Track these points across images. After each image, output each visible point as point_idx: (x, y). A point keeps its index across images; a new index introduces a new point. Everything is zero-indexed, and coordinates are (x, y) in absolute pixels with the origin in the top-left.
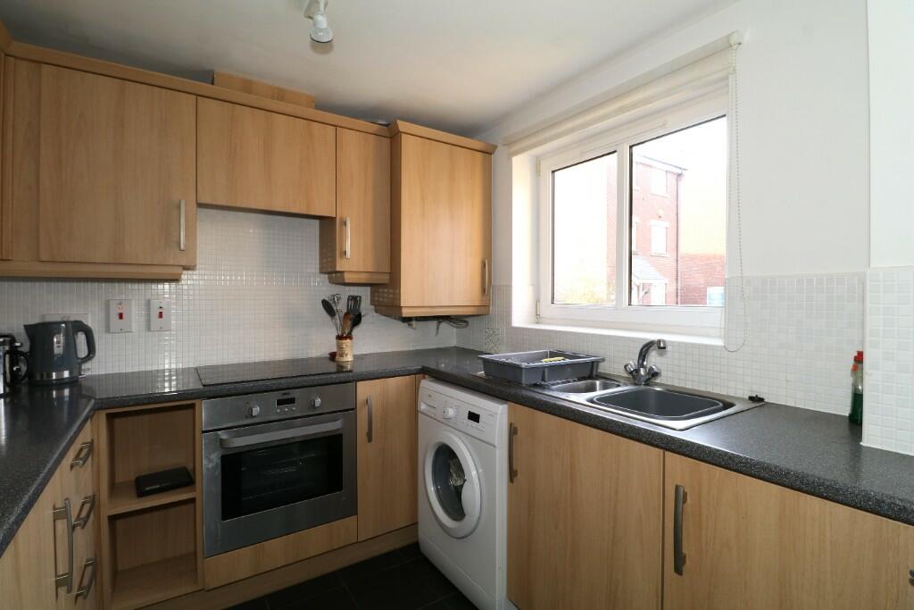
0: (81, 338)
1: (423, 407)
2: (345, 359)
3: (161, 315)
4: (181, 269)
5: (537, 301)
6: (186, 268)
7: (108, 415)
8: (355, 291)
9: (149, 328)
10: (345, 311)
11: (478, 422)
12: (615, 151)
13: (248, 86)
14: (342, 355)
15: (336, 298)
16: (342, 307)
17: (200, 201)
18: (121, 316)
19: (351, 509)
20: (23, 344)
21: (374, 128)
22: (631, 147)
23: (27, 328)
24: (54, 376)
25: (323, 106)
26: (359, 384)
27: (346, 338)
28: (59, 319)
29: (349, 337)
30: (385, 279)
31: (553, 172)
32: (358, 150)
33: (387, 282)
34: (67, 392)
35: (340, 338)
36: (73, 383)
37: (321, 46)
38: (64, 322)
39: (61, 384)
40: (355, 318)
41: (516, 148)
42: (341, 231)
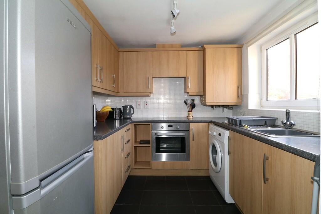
0: (132, 109)
1: (210, 133)
2: (190, 118)
3: (147, 105)
4: (149, 93)
5: (261, 100)
6: (150, 93)
7: (134, 125)
8: (193, 98)
9: (144, 108)
10: (190, 104)
11: (220, 136)
12: (289, 38)
13: (164, 46)
14: (189, 117)
15: (187, 100)
16: (189, 102)
17: (153, 77)
18: (139, 105)
19: (188, 159)
20: (122, 110)
21: (197, 49)
22: (295, 35)
23: (123, 107)
24: (127, 117)
25: (183, 46)
26: (190, 124)
27: (190, 111)
28: (128, 105)
29: (191, 111)
30: (202, 94)
31: (267, 50)
32: (193, 56)
33: (203, 95)
34: (129, 120)
35: (189, 111)
36: (130, 118)
37: (173, 34)
38: (129, 106)
39: (128, 118)
40: (193, 106)
41: (249, 44)
42: (188, 80)
